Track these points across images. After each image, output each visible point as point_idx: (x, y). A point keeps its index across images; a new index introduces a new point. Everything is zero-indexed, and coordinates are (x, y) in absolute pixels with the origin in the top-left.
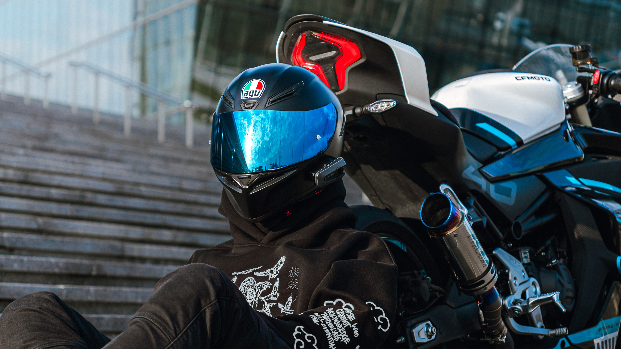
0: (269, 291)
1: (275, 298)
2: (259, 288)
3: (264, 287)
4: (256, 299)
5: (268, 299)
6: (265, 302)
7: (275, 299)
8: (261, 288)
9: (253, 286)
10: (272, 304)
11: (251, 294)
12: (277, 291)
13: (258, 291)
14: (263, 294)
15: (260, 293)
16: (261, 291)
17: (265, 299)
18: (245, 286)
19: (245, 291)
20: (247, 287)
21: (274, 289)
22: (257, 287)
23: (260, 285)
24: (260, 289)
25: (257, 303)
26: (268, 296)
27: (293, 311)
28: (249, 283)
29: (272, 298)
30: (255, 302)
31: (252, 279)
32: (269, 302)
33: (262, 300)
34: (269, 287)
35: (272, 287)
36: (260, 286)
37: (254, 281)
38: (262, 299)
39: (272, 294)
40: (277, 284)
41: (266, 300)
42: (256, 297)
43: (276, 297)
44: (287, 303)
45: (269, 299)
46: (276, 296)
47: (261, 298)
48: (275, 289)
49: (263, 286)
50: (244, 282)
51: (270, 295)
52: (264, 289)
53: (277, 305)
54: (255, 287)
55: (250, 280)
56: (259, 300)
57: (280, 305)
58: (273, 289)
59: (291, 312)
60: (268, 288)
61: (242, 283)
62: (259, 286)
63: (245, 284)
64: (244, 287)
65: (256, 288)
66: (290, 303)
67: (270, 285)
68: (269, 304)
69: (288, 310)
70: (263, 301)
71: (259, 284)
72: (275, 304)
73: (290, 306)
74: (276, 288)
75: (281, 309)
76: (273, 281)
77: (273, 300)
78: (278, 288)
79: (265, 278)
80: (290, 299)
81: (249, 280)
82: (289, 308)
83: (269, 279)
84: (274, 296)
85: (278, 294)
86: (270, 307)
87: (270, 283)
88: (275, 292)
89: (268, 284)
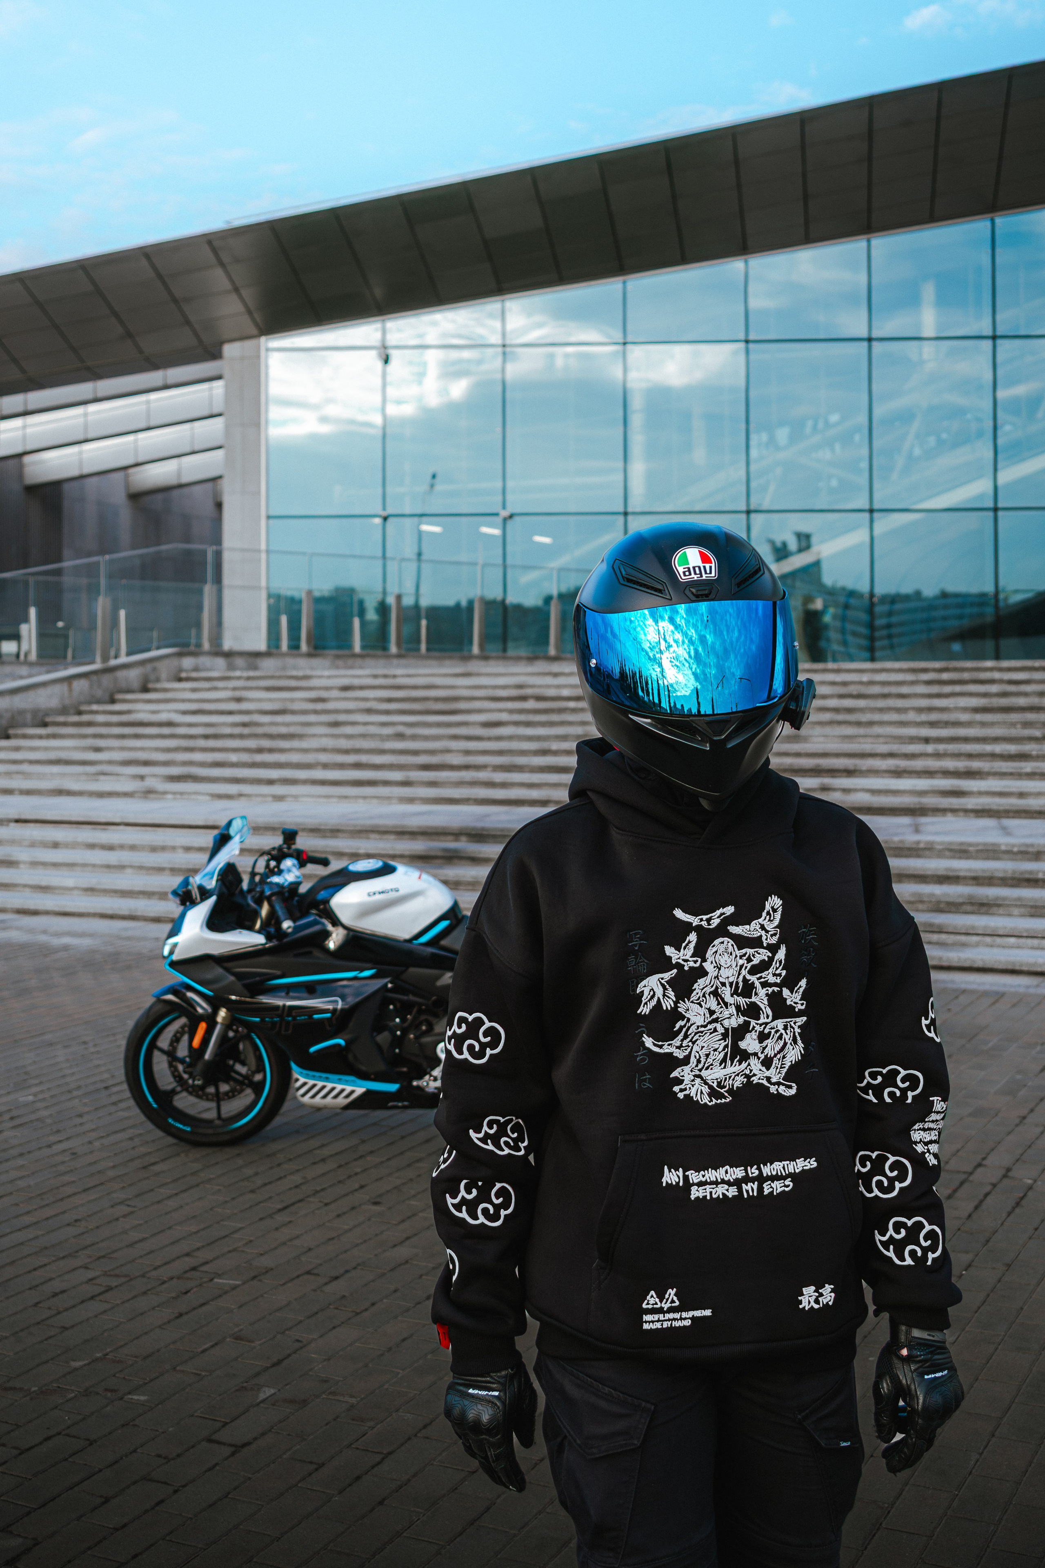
0: (764, 966)
1: (777, 979)
2: (745, 958)
3: (754, 958)
4: (738, 978)
5: (763, 980)
6: (757, 984)
7: (777, 981)
8: (749, 960)
9: (731, 954)
10: (770, 990)
11: (728, 968)
12: (781, 967)
13: (744, 964)
14: (754, 971)
15: (746, 967)
16: (749, 966)
17: (758, 979)
18: (716, 952)
19: (716, 963)
20: (720, 955)
21: (776, 963)
22: (741, 957)
23: (746, 953)
24: (746, 961)
25: (741, 984)
26: (763, 975)
27: (805, 1002)
28: (721, 948)
29: (772, 979)
30: (737, 983)
31: (728, 942)
32: (765, 985)
33: (750, 980)
34: (766, 959)
35: (771, 959)
36: (747, 956)
37: (732, 945)
38: (753, 979)
39: (770, 970)
40: (781, 954)
41: (759, 981)
42: (739, 974)
43: (778, 977)
44: (796, 989)
45: (766, 979)
46: (780, 975)
47: (748, 977)
48: (778, 963)
49: (753, 956)
50: (714, 946)
51: (766, 972)
52: (756, 961)
53: (782, 991)
54: (736, 956)
55: (726, 943)
56: (745, 980)
57: (786, 992)
58: (774, 963)
59: (802, 1004)
60: (763, 961)
61: (710, 948)
62: (745, 955)
63: (714, 949)
64: (713, 954)
65: (738, 958)
66: (801, 990)
67: (768, 956)
68: (765, 989)
69: (797, 1000)
70: (753, 983)
71: (744, 951)
72: (776, 989)
73: (801, 993)
74: (780, 962)
75: (786, 999)
76: (773, 949)
77: (772, 982)
78: (783, 961)
79: (756, 943)
80: (803, 983)
81: (723, 943)
82: (799, 997)
83: (765, 945)
84: (774, 975)
85: (784, 973)
86: (767, 995)
87: (767, 951)
88: (777, 969)
89: (763, 955)
